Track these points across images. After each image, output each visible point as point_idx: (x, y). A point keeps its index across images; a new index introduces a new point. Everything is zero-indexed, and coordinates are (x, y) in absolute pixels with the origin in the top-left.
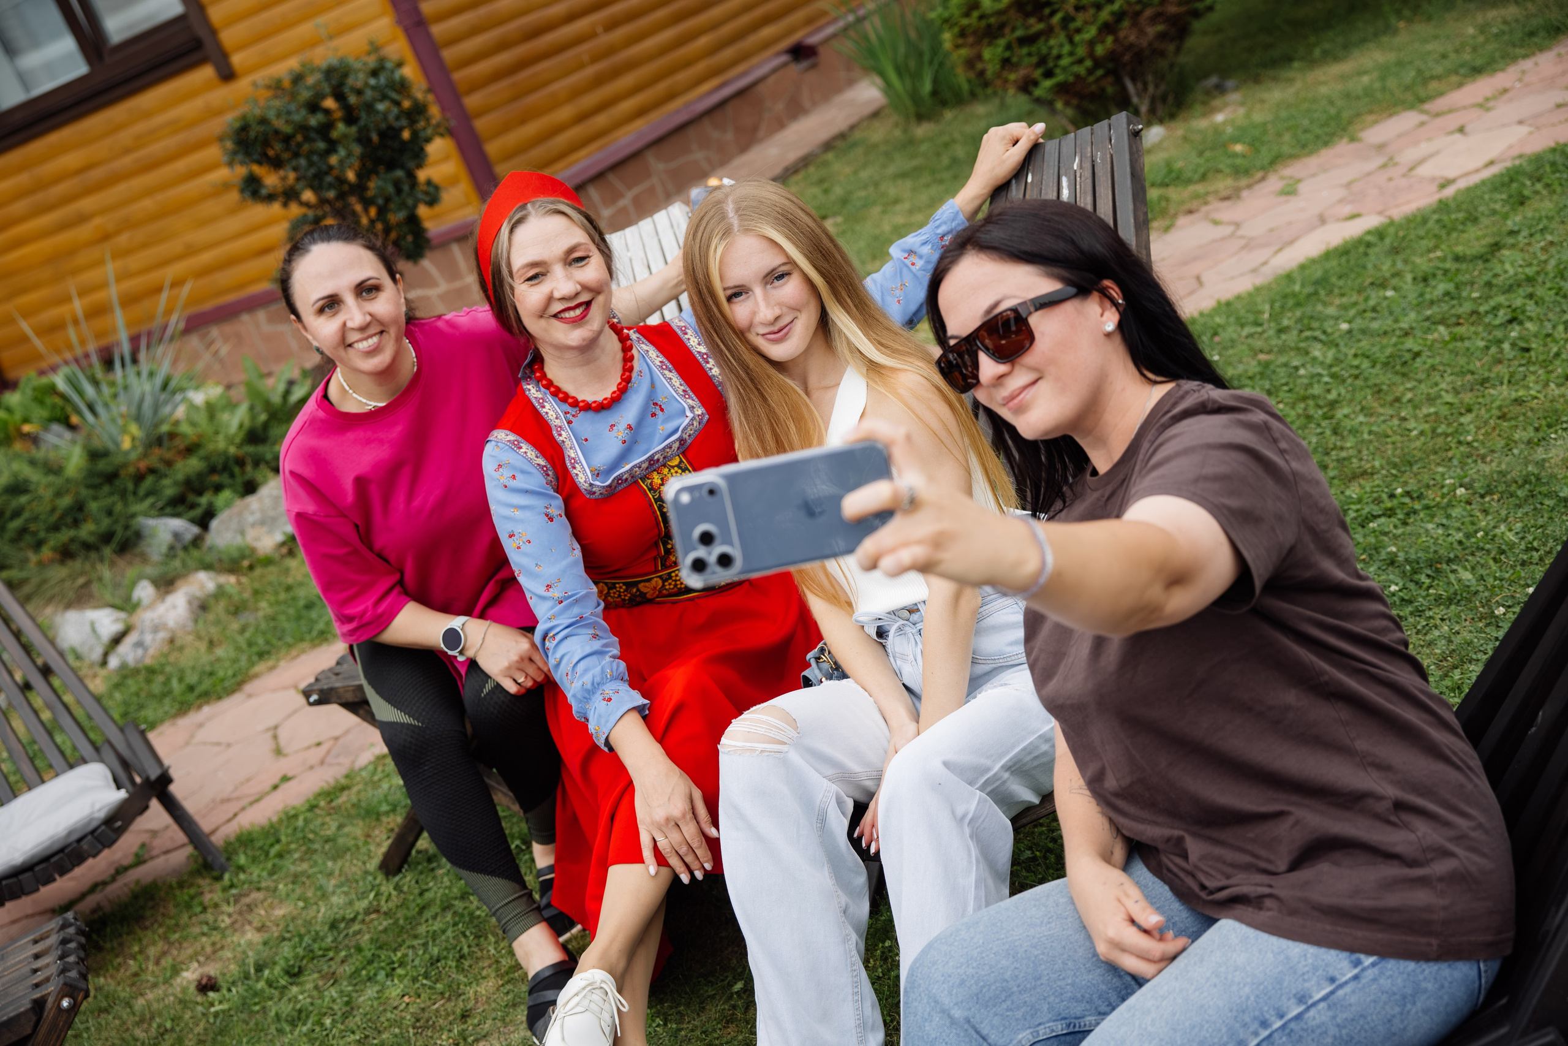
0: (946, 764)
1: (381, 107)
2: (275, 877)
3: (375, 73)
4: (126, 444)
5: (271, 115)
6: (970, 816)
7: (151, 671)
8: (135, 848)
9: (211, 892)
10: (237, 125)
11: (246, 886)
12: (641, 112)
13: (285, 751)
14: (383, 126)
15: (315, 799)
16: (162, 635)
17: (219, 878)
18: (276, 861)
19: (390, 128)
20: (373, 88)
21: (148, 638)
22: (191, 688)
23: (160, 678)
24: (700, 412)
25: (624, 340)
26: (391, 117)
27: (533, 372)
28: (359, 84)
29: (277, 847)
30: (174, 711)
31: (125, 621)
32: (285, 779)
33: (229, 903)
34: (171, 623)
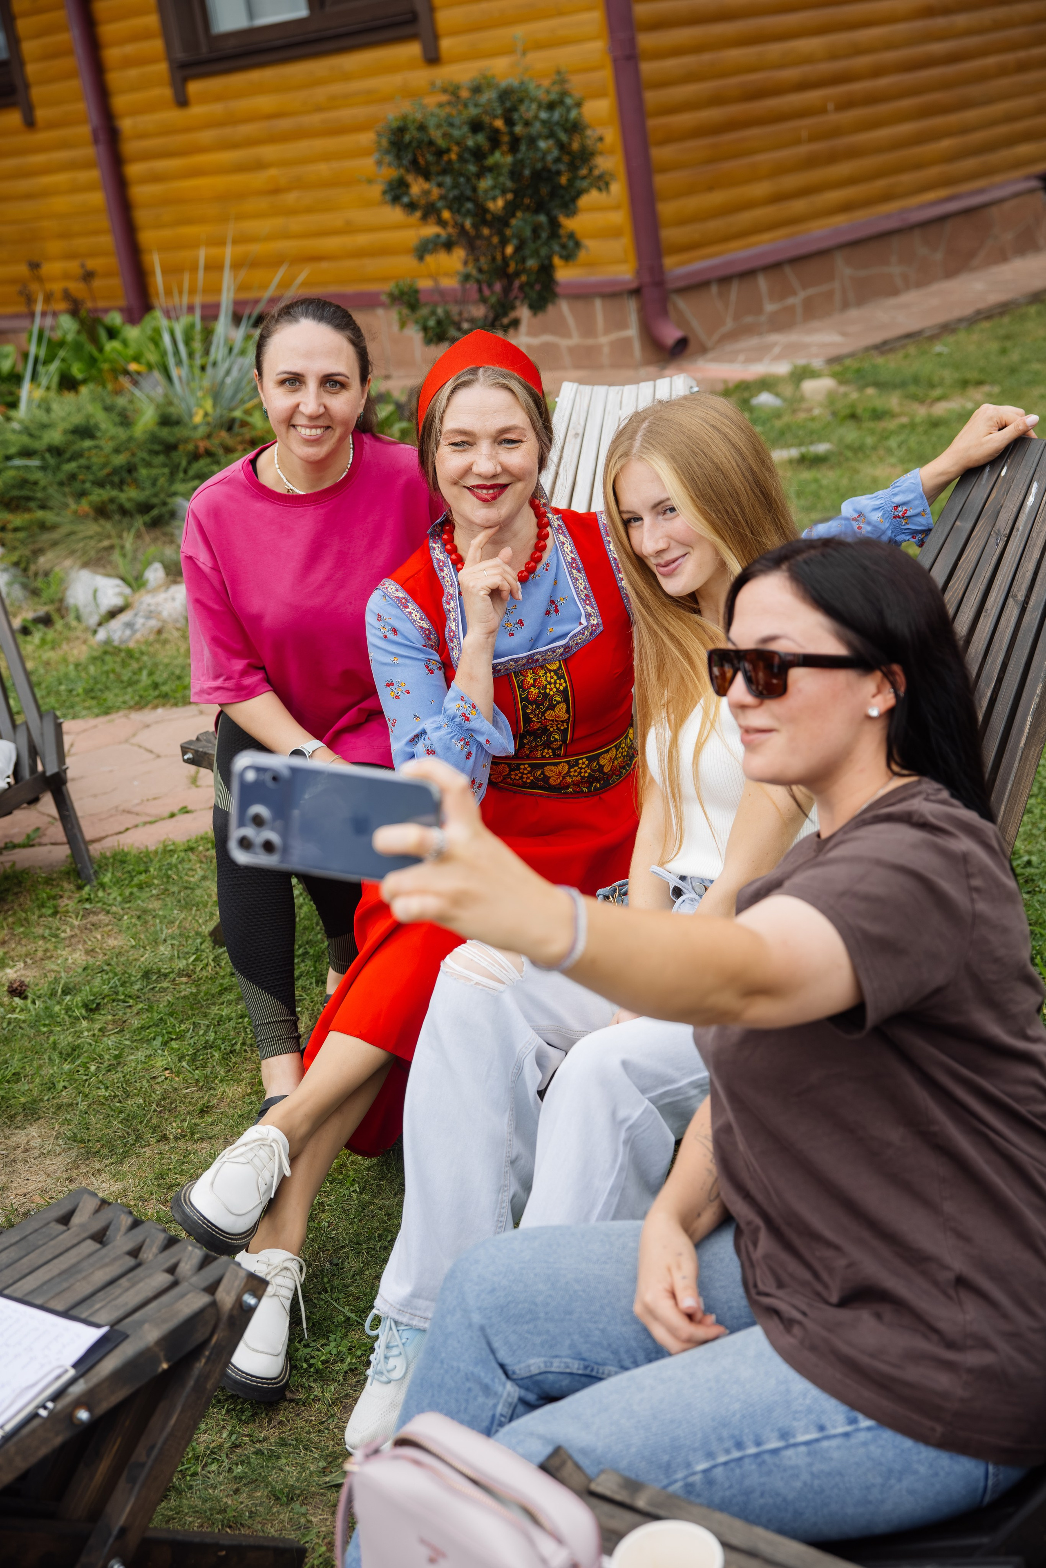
0: (625, 1064)
1: (542, 144)
2: (127, 905)
3: (551, 106)
4: (198, 419)
5: (432, 123)
6: (630, 1122)
7: (130, 654)
8: (29, 830)
9: (70, 898)
10: (395, 125)
11: (99, 905)
12: (846, 207)
13: (199, 783)
14: (539, 166)
15: (197, 842)
16: (153, 623)
17: (80, 888)
18: (135, 890)
19: (545, 169)
20: (544, 122)
21: (140, 621)
22: (156, 686)
23: (135, 665)
24: (595, 622)
25: (542, 525)
26: (549, 158)
27: (443, 531)
28: (530, 115)
29: (143, 877)
30: (132, 703)
31: (126, 598)
32: (185, 811)
33: (77, 917)
34: (165, 614)
